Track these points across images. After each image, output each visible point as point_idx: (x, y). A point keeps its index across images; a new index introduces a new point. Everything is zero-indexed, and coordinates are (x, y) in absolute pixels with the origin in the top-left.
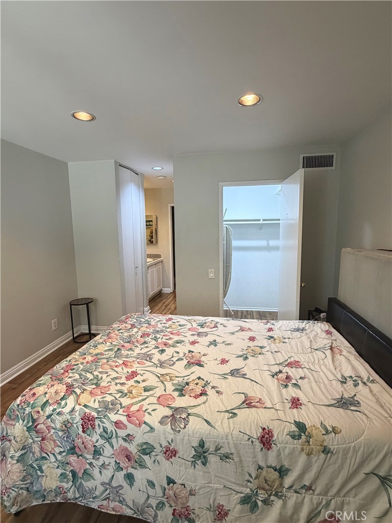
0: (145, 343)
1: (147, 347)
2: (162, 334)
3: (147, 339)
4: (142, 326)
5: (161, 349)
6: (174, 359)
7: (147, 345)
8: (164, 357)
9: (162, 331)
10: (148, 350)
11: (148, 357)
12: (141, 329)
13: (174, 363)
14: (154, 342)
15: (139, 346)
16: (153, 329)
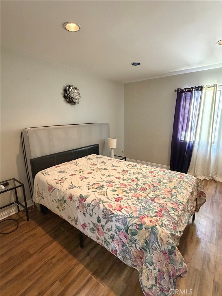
0: (144, 184)
1: (144, 181)
2: (132, 187)
3: (143, 186)
4: (145, 197)
5: (137, 179)
6: (133, 174)
7: (144, 182)
8: (136, 176)
9: (131, 190)
10: (143, 180)
11: (144, 177)
12: (146, 195)
13: (133, 173)
14: (139, 183)
15: (148, 182)
16: (137, 193)
